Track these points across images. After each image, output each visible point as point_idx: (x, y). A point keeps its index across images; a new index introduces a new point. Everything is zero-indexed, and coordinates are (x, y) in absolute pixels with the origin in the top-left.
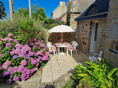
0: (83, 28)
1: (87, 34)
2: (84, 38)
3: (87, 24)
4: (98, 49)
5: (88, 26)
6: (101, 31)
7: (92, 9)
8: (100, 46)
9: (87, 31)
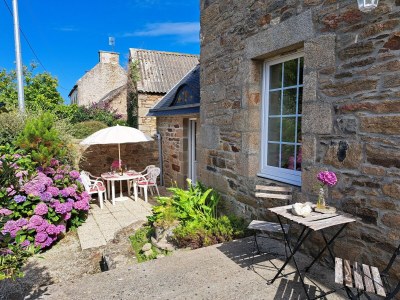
0: (170, 133)
1: (179, 145)
3: (178, 123)
5: (180, 128)
7: (183, 93)
9: (178, 140)
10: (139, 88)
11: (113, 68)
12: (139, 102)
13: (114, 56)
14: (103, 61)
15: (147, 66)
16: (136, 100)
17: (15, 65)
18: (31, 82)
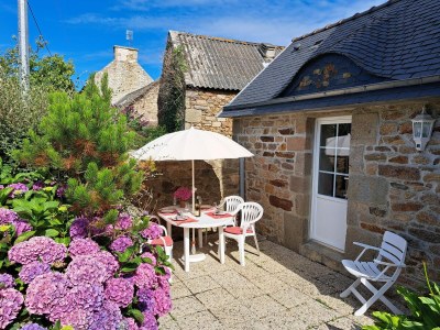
0: (267, 143)
1: (294, 165)
2: (279, 184)
3: (290, 126)
4: (363, 226)
5: (296, 135)
6: (366, 152)
7: (317, 71)
8: (372, 210)
9: (289, 156)
10: (188, 81)
11: (130, 66)
12: (187, 101)
13: (131, 52)
14: (118, 58)
15: (195, 53)
16: (183, 99)
17: (17, 41)
18: (36, 68)
